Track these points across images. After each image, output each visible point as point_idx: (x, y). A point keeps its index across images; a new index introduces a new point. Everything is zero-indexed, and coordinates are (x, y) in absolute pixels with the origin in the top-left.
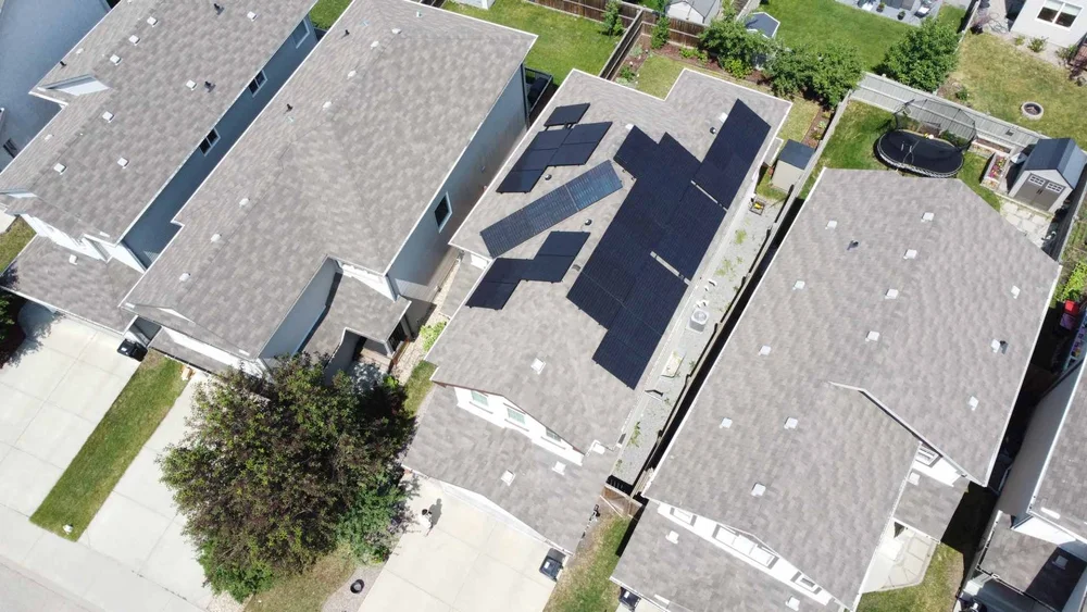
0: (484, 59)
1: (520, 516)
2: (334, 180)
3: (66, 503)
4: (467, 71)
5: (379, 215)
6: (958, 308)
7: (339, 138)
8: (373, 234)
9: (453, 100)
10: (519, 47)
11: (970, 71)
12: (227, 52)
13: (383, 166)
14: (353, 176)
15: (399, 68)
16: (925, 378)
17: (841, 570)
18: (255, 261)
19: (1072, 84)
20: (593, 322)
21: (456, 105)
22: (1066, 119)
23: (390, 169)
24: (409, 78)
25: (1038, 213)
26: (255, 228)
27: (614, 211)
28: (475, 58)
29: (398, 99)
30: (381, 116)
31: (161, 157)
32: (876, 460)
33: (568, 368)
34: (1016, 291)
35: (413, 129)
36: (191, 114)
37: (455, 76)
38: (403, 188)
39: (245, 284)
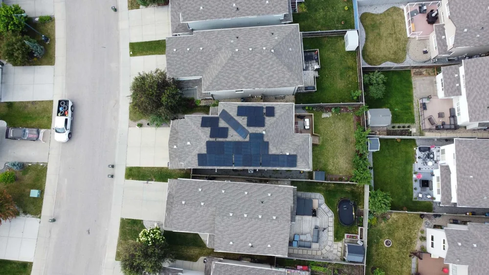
0: (283, 77)
1: (170, 153)
2: (219, 65)
3: (136, 47)
4: (275, 75)
5: (217, 82)
6: (253, 233)
7: (229, 60)
8: (211, 83)
9: (263, 78)
10: (295, 83)
11: (399, 219)
12: (251, 5)
13: (231, 74)
14: (222, 69)
15: (261, 60)
16: (229, 230)
17: (179, 226)
18: (189, 62)
19: (409, 254)
20: (206, 150)
21: (262, 79)
22: (390, 255)
23: (231, 76)
24: (260, 64)
25: (341, 253)
26: (196, 56)
27: (237, 140)
28: (281, 75)
29: (252, 65)
30: (244, 65)
31: (210, 14)
32: (207, 225)
33: (194, 150)
34: (269, 246)
35: (246, 74)
36: (227, 11)
37: (271, 73)
38: (228, 82)
39: (182, 64)
